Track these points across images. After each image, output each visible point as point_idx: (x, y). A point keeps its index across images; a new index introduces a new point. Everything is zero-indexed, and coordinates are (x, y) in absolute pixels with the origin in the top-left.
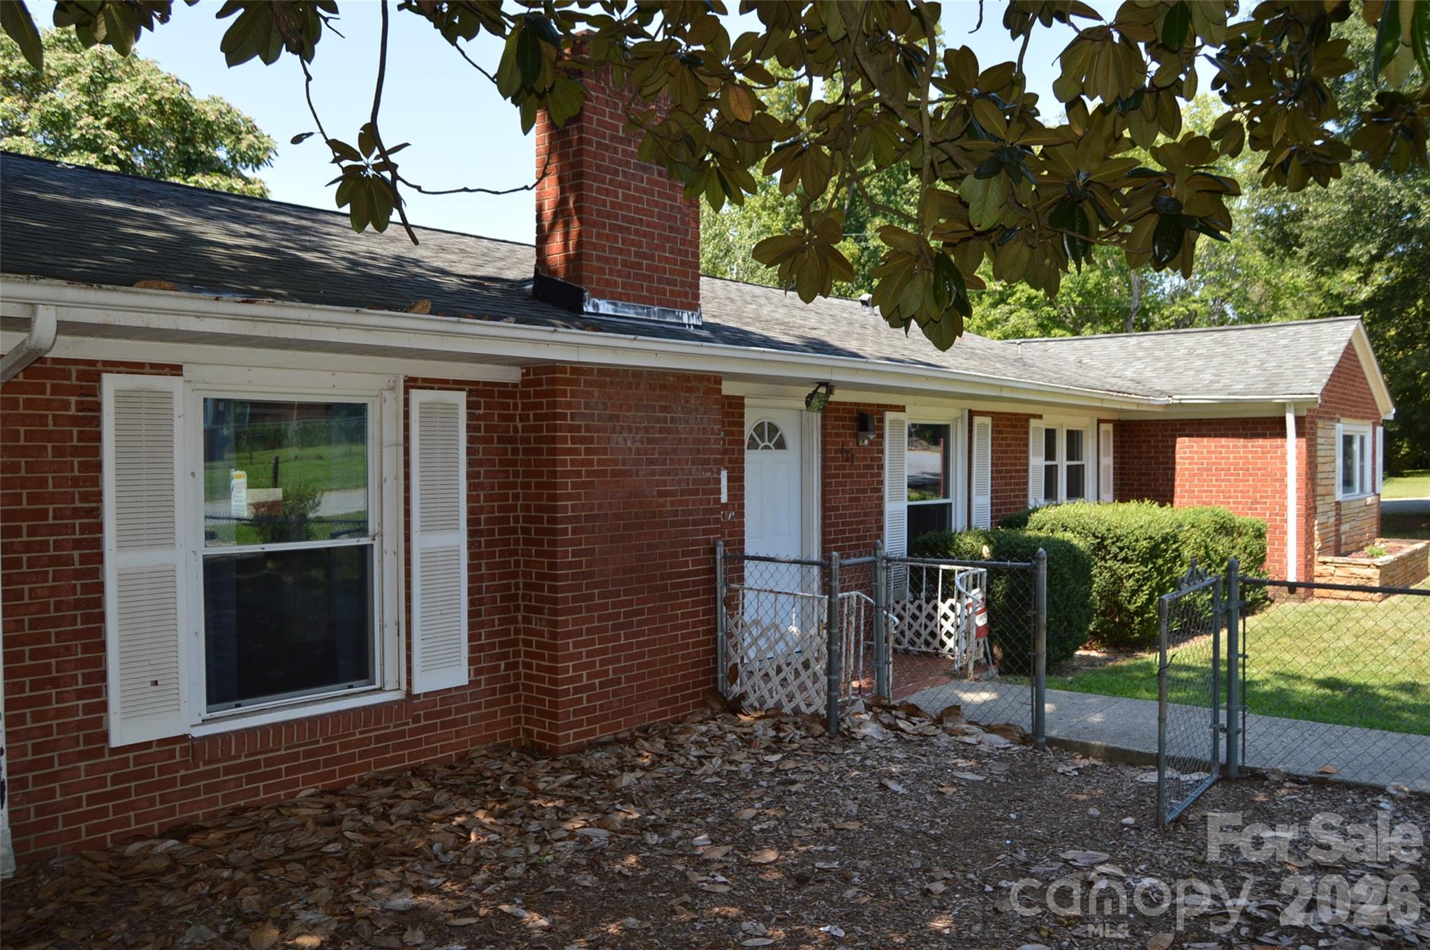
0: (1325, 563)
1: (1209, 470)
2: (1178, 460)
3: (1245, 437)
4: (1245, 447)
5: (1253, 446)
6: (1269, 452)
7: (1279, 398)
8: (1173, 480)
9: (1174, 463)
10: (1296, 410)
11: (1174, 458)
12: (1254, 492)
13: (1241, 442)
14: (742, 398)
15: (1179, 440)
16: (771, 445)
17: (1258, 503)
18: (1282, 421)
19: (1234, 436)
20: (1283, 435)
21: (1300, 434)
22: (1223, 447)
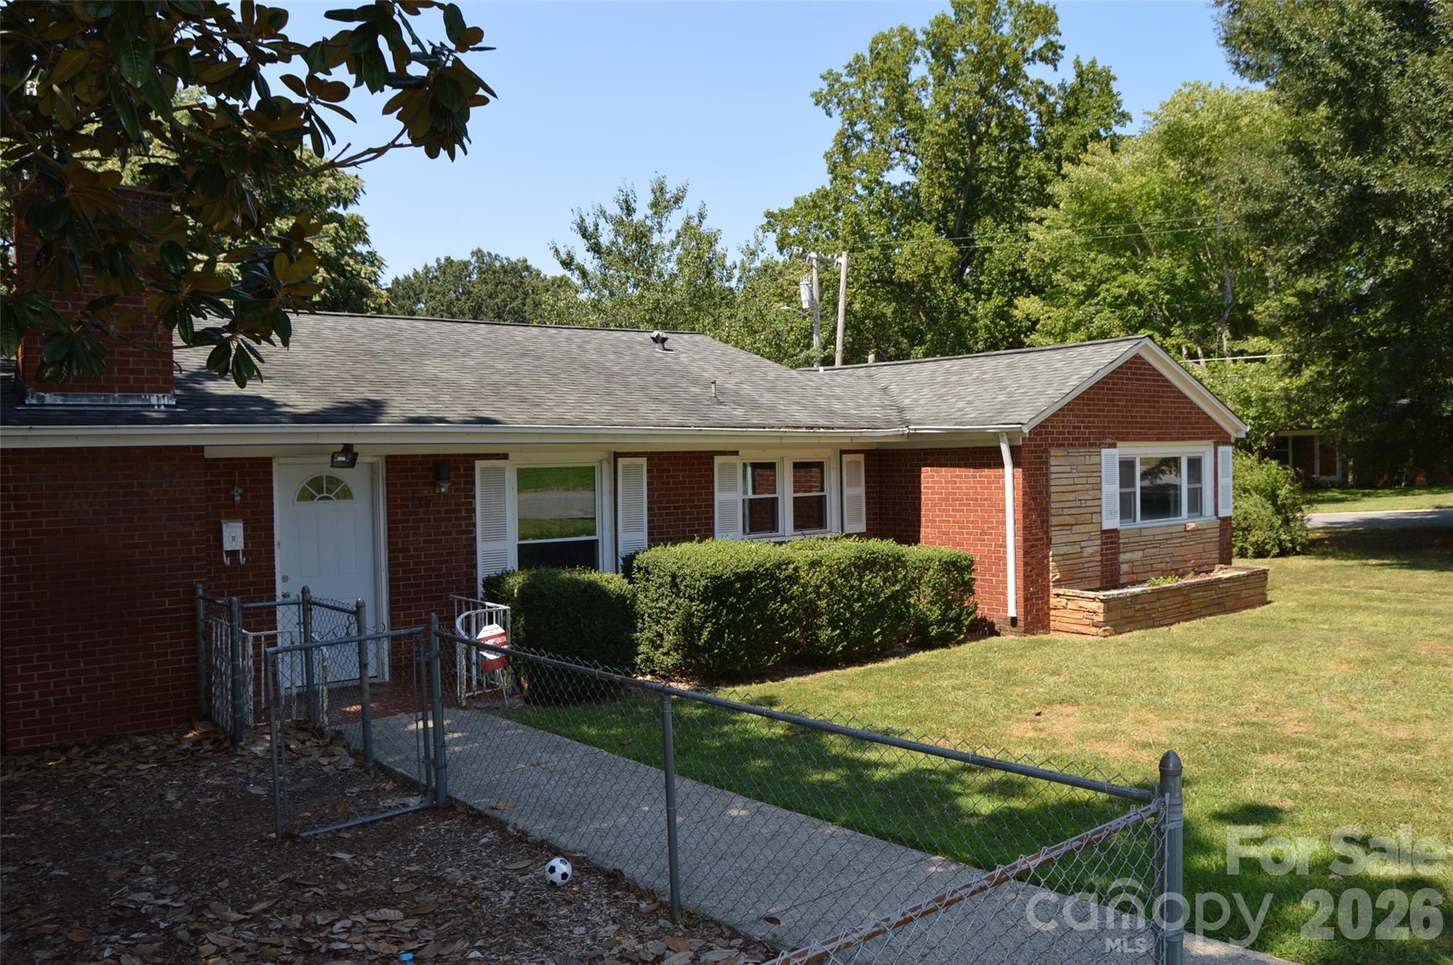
0: (1058, 595)
1: (947, 500)
2: (923, 490)
3: (974, 467)
4: (974, 477)
5: (980, 477)
6: (993, 482)
7: (992, 428)
8: (920, 510)
9: (920, 492)
10: (1009, 440)
11: (920, 488)
12: (982, 522)
13: (971, 472)
14: (270, 459)
15: (923, 469)
16: (332, 496)
17: (986, 534)
18: (998, 451)
19: (966, 466)
20: (1001, 465)
21: (1016, 464)
22: (957, 476)
